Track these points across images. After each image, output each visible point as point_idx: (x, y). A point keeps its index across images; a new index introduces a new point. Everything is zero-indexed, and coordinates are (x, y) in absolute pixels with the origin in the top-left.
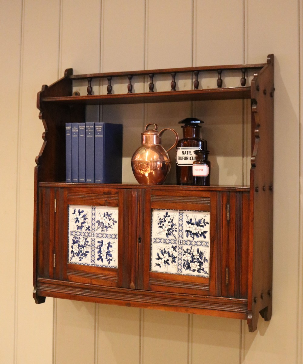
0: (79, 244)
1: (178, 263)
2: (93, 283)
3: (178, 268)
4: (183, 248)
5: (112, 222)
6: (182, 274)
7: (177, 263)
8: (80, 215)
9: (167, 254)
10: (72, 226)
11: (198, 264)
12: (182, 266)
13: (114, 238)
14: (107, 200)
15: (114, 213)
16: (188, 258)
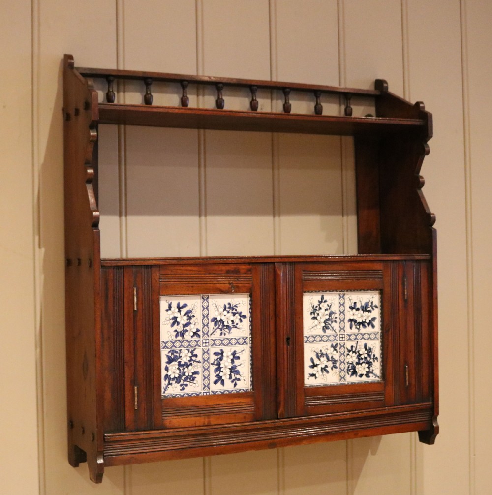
0: (179, 362)
1: (340, 368)
2: (212, 423)
3: (340, 376)
4: (346, 346)
5: (239, 317)
6: (346, 383)
7: (338, 369)
8: (179, 311)
9: (325, 358)
10: (166, 332)
11: (367, 365)
12: (345, 372)
13: (243, 344)
14: (233, 282)
15: (241, 304)
16: (353, 358)
